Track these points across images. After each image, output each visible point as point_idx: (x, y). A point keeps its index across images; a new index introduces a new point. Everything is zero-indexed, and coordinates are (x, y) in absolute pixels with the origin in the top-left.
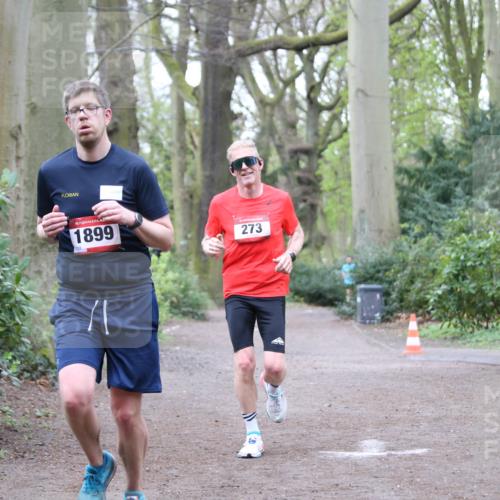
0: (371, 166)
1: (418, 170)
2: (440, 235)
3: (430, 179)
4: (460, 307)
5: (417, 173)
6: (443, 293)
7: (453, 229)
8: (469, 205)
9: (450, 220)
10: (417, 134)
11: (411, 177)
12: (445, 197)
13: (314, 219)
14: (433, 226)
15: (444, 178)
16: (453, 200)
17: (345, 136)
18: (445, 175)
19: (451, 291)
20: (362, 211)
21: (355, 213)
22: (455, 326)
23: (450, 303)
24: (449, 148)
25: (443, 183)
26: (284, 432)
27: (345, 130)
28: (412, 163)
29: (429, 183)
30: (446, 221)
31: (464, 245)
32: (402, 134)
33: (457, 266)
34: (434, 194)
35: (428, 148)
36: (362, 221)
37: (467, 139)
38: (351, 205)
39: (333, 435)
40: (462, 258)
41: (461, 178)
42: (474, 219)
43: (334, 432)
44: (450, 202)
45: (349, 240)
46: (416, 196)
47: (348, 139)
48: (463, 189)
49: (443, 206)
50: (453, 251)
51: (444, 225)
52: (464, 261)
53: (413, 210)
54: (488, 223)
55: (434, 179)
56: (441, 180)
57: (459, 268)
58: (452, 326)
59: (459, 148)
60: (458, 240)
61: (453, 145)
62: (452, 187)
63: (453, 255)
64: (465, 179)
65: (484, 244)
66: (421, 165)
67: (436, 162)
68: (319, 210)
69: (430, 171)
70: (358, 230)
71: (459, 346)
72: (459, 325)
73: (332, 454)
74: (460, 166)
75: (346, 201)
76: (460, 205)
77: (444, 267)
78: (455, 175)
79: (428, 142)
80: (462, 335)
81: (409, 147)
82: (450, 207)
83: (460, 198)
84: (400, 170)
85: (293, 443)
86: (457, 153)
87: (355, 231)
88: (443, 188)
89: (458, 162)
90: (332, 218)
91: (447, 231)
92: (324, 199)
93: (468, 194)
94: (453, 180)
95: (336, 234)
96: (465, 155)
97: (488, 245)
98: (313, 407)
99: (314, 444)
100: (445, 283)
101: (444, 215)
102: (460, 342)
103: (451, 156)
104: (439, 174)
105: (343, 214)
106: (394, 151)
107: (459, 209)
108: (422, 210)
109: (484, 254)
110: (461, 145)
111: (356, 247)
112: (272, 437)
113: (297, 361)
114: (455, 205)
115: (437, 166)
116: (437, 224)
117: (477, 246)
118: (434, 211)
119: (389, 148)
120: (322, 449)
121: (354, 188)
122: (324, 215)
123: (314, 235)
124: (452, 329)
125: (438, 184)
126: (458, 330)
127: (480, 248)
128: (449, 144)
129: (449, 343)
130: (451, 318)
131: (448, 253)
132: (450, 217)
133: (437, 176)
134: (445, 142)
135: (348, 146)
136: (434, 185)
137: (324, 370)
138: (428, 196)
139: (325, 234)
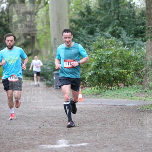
0: (59, 19)
1: (79, 20)
2: (89, 49)
3: (84, 24)
4: (99, 80)
5: (79, 22)
6: (92, 74)
7: (95, 46)
8: (102, 35)
9: (94, 42)
10: (79, 4)
11: (76, 23)
12: (92, 32)
13: (33, 43)
14: (87, 45)
15: (91, 24)
16: (95, 34)
17: (47, 5)
18: (91, 22)
19: (95, 74)
20: (55, 39)
21: (52, 40)
22: (97, 89)
23: (95, 79)
24: (93, 10)
25: (91, 26)
26: (23, 138)
27: (47, 3)
28: (77, 17)
29: (84, 26)
30: (92, 43)
31: (101, 53)
32: (72, 4)
33: (98, 62)
34: (86, 31)
35: (84, 10)
36: (55, 43)
37: (101, 6)
38: (50, 36)
39: (45, 138)
40: (100, 59)
41: (98, 24)
42: (104, 41)
43: (45, 137)
44: (94, 34)
45: (49, 52)
46: (78, 32)
47: (48, 7)
48: (100, 29)
49: (91, 36)
50: (95, 56)
51: (91, 44)
52: (101, 60)
53: (77, 38)
54: (111, 43)
55: (86, 24)
56: (90, 24)
57: (98, 63)
58: (96, 89)
59: (97, 10)
60: (98, 51)
61: (95, 9)
62: (95, 27)
63: (96, 58)
64: (101, 24)
65: (110, 53)
66: (80, 18)
67: (87, 17)
68: (36, 39)
69: (84, 21)
70: (54, 47)
71: (99, 98)
72: (99, 88)
73: (45, 147)
74: (97, 18)
75: (47, 35)
76: (98, 36)
77: (92, 63)
78: (96, 22)
79: (84, 8)
80: (100, 93)
81: (75, 10)
82: (94, 36)
83: (98, 32)
84: (72, 21)
85: (28, 142)
86: (97, 13)
87: (52, 48)
88: (90, 28)
89: (97, 17)
90: (41, 42)
91: (93, 47)
92: (38, 34)
93: (102, 31)
94: (95, 25)
95: (43, 50)
96: (100, 13)
97: (111, 53)
98: (36, 126)
99: (37, 142)
100: (92, 70)
101: (91, 40)
102: (99, 96)
103: (94, 14)
104: (89, 22)
105: (46, 40)
106: (69, 12)
107: (98, 37)
108: (81, 38)
109: (109, 57)
110: (98, 9)
111: (53, 55)
112: (18, 140)
113: (28, 106)
114: (96, 36)
115: (87, 19)
116: (88, 44)
117: (106, 54)
118: (87, 38)
119: (67, 11)
120: (41, 144)
121: (51, 29)
122: (38, 40)
123: (34, 50)
124: (96, 90)
125: (88, 26)
126: (99, 90)
127: (108, 54)
128: (93, 8)
129: (94, 96)
130: (95, 86)
131: (93, 57)
132: (94, 41)
133: (88, 23)
134: (91, 8)
135: (48, 10)
136: (87, 27)
137: (40, 109)
138: (84, 32)
139: (38, 49)
